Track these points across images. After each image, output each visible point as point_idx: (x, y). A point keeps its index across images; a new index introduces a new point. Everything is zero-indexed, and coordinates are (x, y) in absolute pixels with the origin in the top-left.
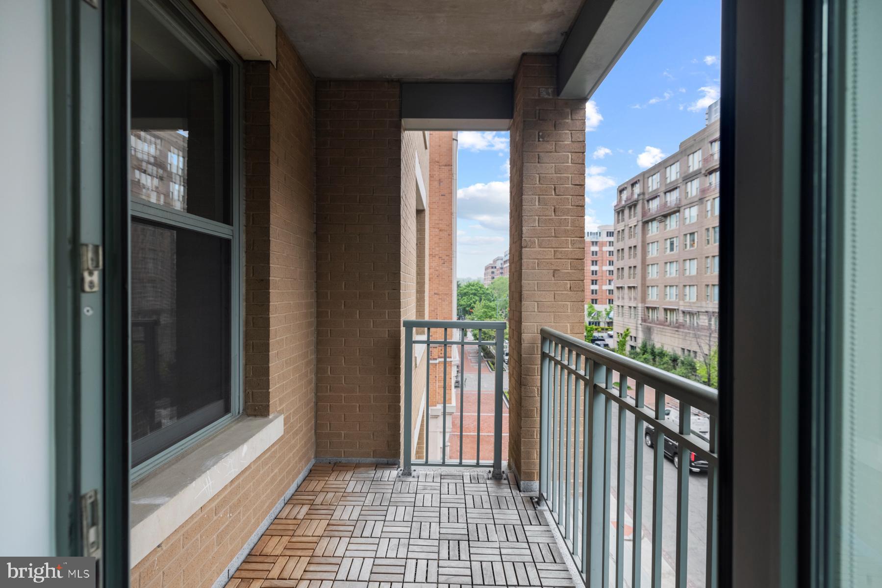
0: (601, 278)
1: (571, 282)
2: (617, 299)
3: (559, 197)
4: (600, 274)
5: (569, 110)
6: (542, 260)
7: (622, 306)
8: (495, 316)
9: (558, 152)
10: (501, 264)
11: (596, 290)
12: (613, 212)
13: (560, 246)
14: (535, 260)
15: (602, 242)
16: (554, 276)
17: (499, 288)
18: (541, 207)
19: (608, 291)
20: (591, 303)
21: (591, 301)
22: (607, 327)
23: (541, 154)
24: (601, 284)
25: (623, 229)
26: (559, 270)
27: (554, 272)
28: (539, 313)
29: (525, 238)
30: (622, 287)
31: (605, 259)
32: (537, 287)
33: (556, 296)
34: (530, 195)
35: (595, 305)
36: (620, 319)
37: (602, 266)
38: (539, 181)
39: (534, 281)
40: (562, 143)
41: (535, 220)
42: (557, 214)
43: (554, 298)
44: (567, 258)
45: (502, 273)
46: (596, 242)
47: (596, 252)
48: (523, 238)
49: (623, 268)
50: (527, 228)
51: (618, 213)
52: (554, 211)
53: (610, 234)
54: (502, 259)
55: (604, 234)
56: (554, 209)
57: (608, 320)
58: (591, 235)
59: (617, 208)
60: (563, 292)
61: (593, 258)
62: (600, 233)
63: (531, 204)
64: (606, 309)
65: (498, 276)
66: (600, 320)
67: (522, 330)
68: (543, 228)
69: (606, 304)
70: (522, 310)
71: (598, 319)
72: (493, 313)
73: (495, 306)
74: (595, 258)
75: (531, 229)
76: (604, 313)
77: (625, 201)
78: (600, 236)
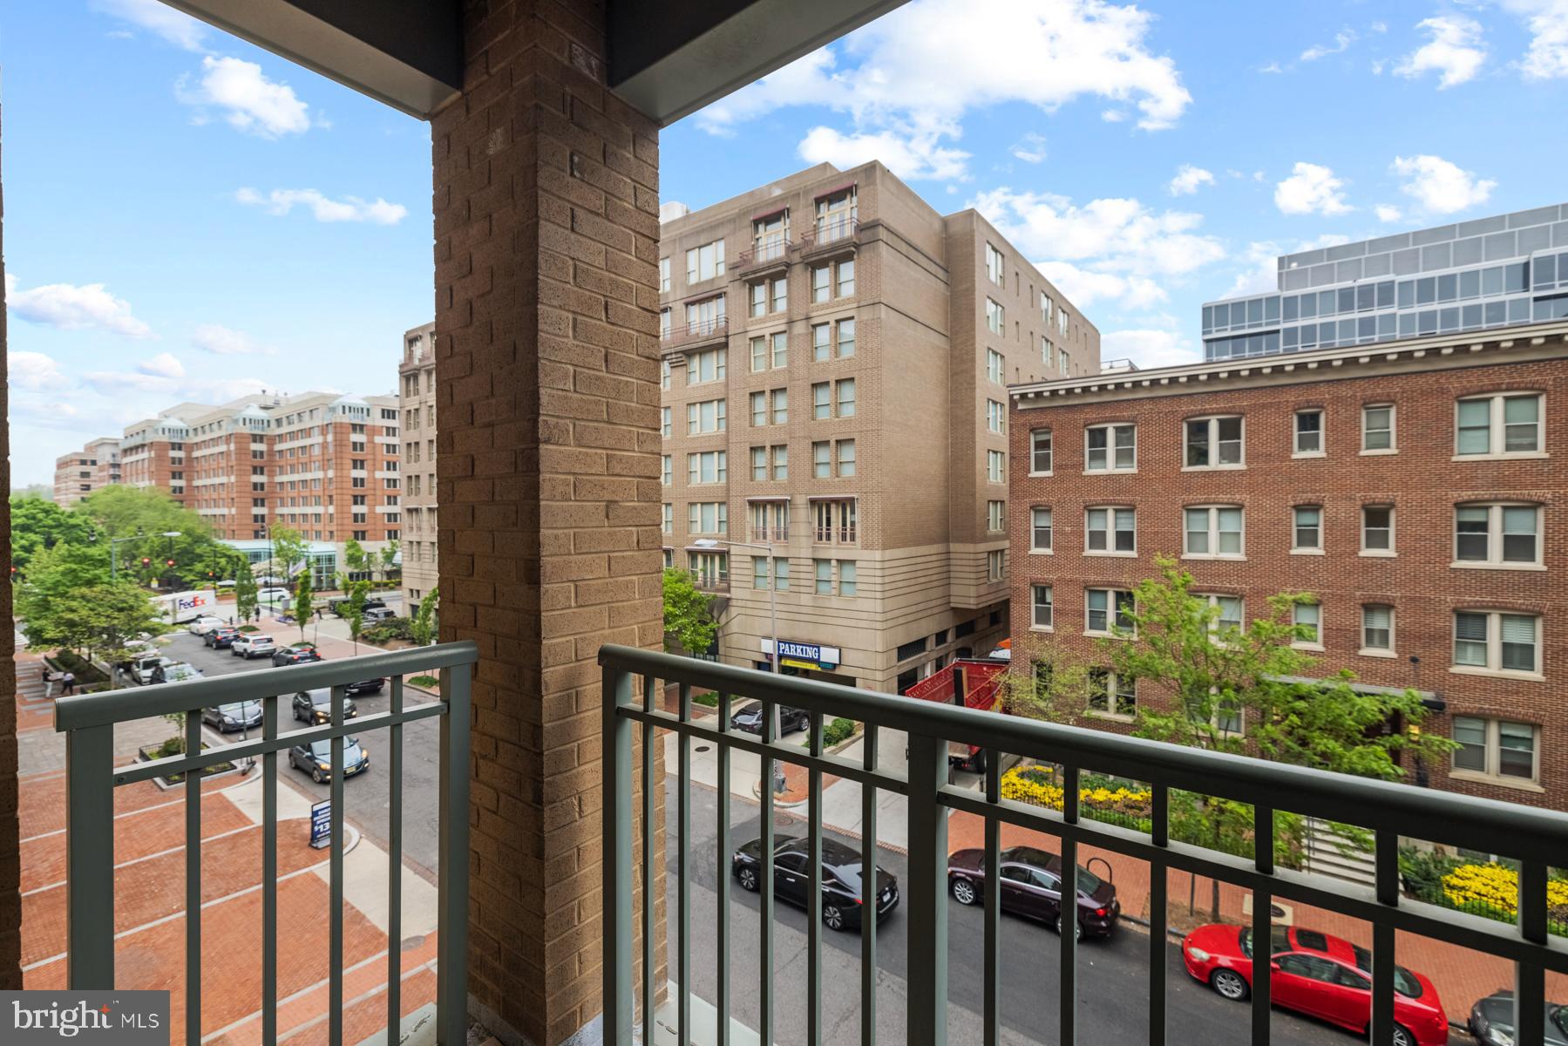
0: (372, 492)
1: (640, 529)
2: (407, 531)
3: (615, 328)
4: (371, 486)
5: (628, 131)
6: (585, 477)
7: (419, 543)
8: (106, 579)
9: (611, 221)
10: (114, 456)
11: (363, 515)
12: (398, 375)
13: (618, 447)
14: (568, 477)
15: (374, 426)
16: (607, 517)
17: (108, 511)
18: (581, 344)
19: (386, 516)
20: (352, 537)
21: (353, 534)
22: (385, 580)
23: (579, 213)
24: (373, 502)
25: (417, 407)
26: (616, 502)
27: (607, 507)
28: (581, 609)
29: (545, 418)
30: (417, 510)
31: (379, 457)
32: (575, 545)
33: (612, 562)
34: (555, 307)
35: (362, 543)
36: (415, 564)
37: (374, 470)
38: (575, 278)
39: (566, 531)
40: (618, 201)
41: (566, 376)
42: (611, 369)
43: (609, 569)
44: (632, 474)
45: (115, 477)
46: (362, 427)
47: (362, 444)
48: (541, 418)
49: (418, 477)
50: (549, 391)
51: (408, 379)
52: (606, 361)
53: (389, 414)
54: (117, 444)
55: (377, 413)
56: (606, 356)
57: (388, 568)
58: (350, 411)
59: (405, 369)
60: (625, 554)
61: (354, 455)
62: (368, 410)
63: (557, 331)
64: (383, 549)
65: (105, 484)
66: (373, 569)
67: (543, 659)
68: (584, 397)
69: (383, 539)
70: (543, 607)
71: (369, 567)
72: (99, 572)
73: (106, 556)
74: (359, 455)
75: (559, 397)
76: (380, 557)
77: (420, 360)
78: (368, 415)
